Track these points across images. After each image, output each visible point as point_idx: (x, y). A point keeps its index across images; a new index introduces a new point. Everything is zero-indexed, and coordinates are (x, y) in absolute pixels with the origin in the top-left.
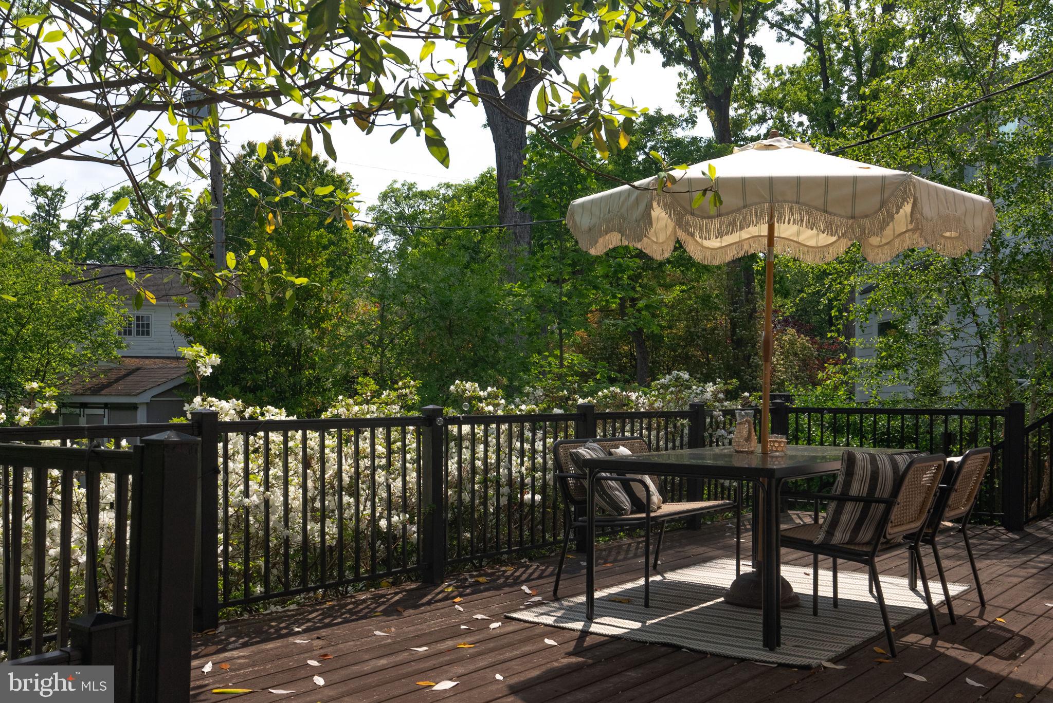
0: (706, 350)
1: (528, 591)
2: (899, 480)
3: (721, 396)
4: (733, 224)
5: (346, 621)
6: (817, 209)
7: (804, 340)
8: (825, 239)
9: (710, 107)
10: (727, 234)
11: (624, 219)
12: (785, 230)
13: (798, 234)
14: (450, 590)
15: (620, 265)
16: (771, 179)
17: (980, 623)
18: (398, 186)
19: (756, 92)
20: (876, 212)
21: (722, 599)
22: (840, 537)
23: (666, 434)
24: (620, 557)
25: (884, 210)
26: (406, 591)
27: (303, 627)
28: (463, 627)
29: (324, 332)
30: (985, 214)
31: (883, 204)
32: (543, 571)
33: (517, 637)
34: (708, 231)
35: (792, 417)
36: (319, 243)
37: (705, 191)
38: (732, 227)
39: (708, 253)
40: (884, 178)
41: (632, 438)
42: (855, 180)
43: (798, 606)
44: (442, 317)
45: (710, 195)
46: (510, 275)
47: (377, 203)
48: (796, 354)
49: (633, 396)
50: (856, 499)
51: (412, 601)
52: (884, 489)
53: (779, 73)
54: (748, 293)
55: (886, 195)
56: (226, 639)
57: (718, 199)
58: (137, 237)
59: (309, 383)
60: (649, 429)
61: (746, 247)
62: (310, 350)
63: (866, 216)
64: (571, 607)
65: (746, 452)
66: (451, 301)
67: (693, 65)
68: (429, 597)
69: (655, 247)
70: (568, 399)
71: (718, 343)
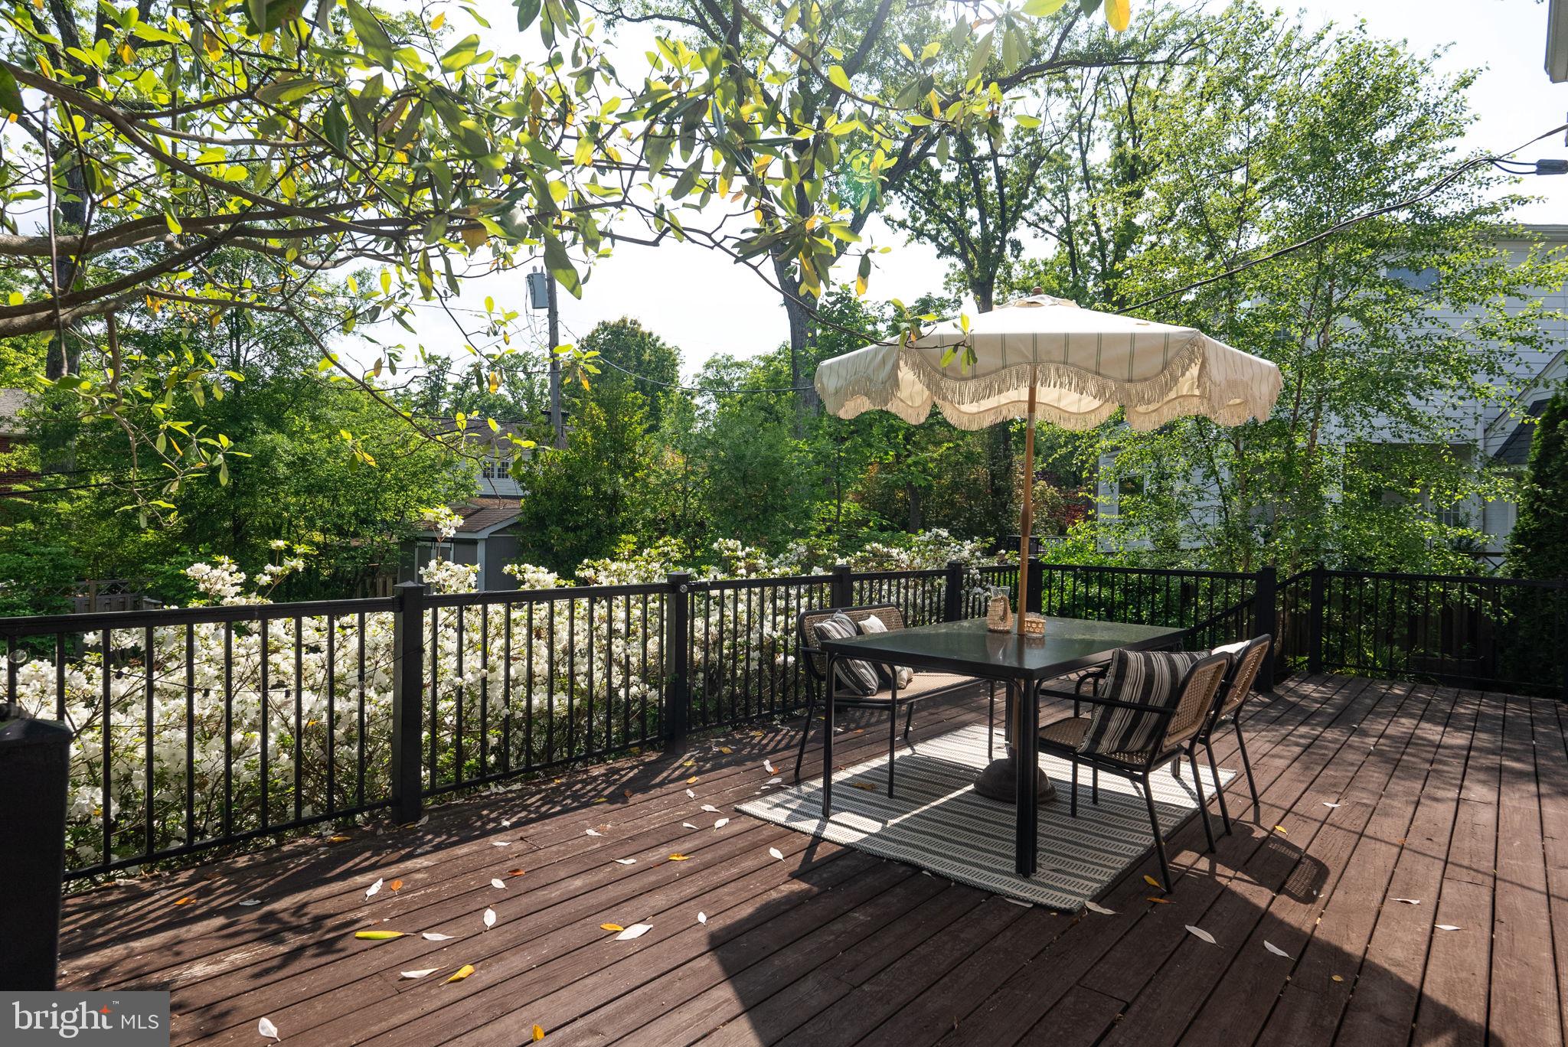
0: (968, 498)
1: (769, 769)
2: (1178, 689)
3: (978, 554)
4: (990, 387)
5: (566, 810)
6: (1087, 370)
7: (1052, 490)
8: (1089, 403)
9: (976, 293)
10: (983, 398)
11: (871, 381)
12: (1046, 394)
13: (1059, 400)
14: (689, 764)
15: (892, 426)
16: (1035, 338)
17: (1259, 834)
18: (718, 357)
19: (1014, 280)
20: (1157, 375)
21: (971, 787)
22: (1105, 746)
23: (924, 592)
24: (873, 720)
25: (1166, 372)
26: (644, 764)
27: (514, 819)
28: (686, 825)
29: (636, 480)
30: (1272, 379)
31: (1166, 365)
32: (793, 737)
33: (741, 843)
34: (961, 395)
35: (1046, 573)
36: (634, 404)
37: (956, 347)
38: (989, 391)
39: (966, 417)
40: (1167, 336)
41: (890, 604)
42: (1133, 337)
43: (1054, 800)
44: (738, 469)
45: (962, 351)
46: (796, 433)
47: (701, 371)
48: (1046, 502)
49: (894, 552)
50: (1127, 706)
51: (642, 784)
52: (1160, 696)
53: (1032, 265)
54: (1005, 450)
55: (1170, 354)
56: (422, 837)
57: (972, 355)
58: (510, 399)
59: (623, 525)
60: (906, 588)
61: (1004, 413)
62: (624, 496)
63: (1146, 379)
64: (809, 794)
65: (1001, 632)
66: (744, 456)
67: (963, 256)
68: (665, 774)
69: (910, 411)
70: (828, 557)
71: (980, 491)
